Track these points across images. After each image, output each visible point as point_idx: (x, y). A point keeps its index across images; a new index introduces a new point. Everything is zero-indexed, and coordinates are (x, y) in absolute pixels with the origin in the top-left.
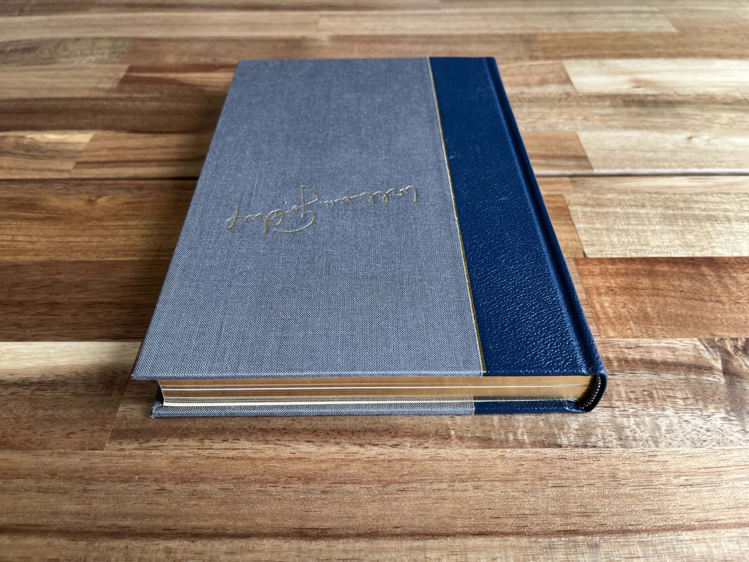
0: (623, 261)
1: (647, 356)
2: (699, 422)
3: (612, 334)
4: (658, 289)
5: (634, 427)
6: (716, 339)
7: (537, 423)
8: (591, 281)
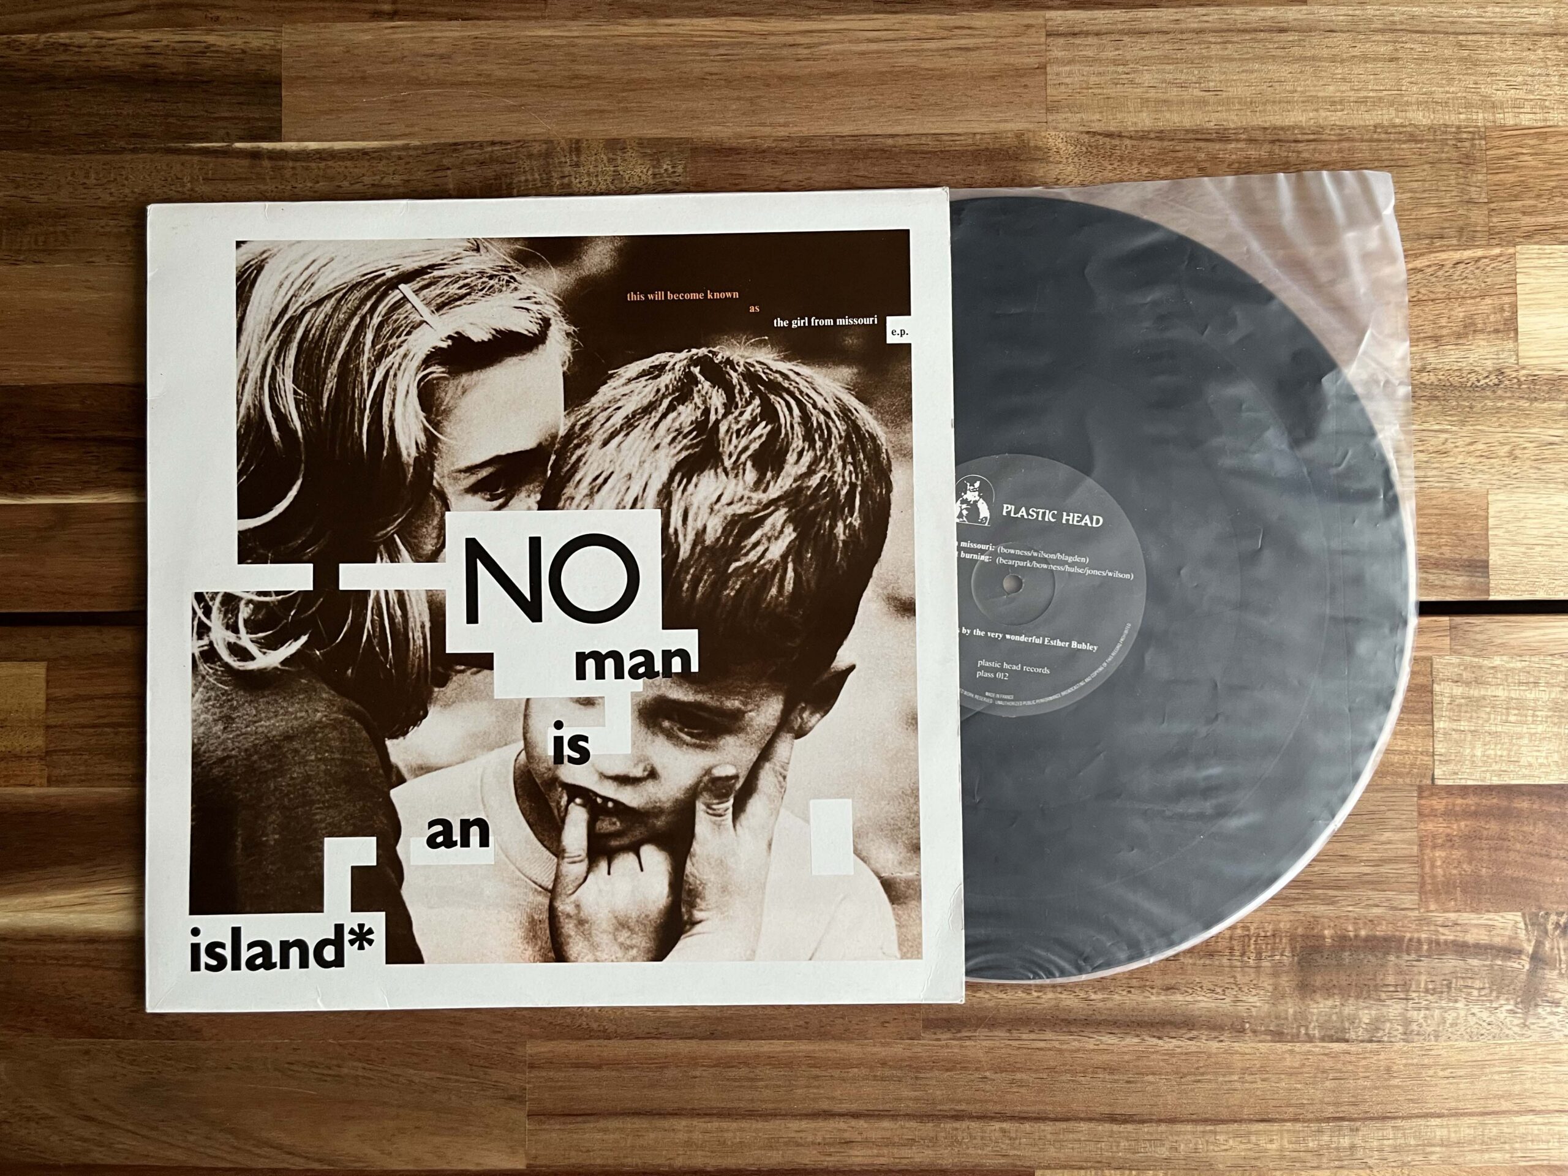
0: (1479, 791)
1: (1461, 937)
2: (1485, 1015)
3: (1432, 907)
4: (1504, 839)
5: (1421, 1021)
6: (1542, 913)
7: (1330, 1017)
8: (1430, 826)
